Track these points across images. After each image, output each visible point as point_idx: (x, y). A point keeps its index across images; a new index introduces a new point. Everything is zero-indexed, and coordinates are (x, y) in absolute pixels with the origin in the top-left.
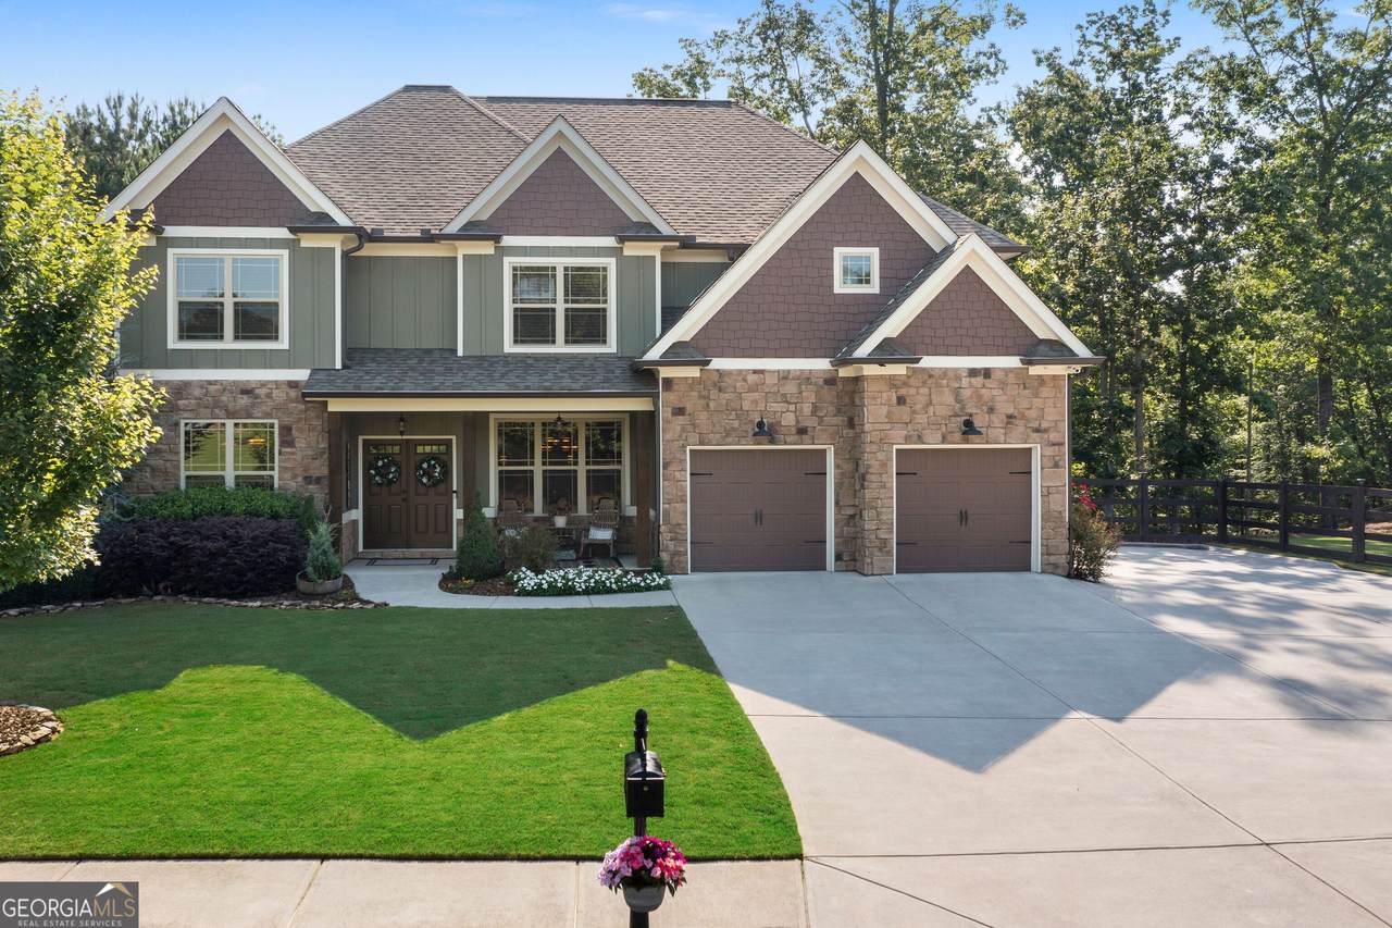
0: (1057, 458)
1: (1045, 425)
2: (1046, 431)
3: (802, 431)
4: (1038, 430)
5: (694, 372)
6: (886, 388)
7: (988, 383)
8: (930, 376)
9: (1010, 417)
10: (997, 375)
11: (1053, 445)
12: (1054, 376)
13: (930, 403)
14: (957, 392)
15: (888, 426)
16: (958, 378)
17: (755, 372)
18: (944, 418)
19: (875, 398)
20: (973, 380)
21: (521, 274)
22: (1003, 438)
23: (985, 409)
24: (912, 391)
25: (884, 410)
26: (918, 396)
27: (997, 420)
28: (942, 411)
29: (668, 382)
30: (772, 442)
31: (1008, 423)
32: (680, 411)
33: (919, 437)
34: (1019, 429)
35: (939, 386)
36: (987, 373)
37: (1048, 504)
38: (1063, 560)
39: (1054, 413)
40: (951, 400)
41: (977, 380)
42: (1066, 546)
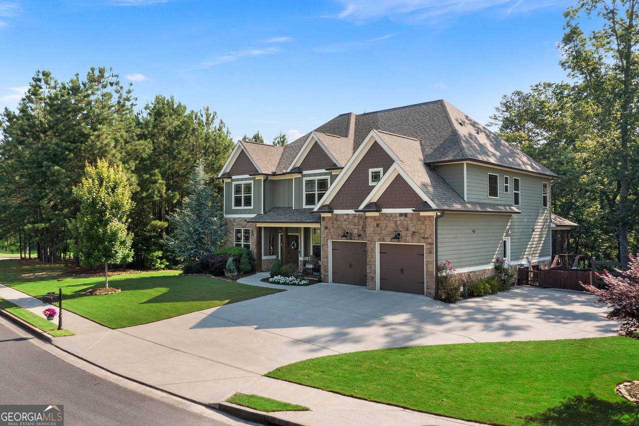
0: (431, 250)
1: (426, 236)
2: (427, 238)
3: (359, 236)
4: (424, 238)
5: (329, 215)
6: (373, 221)
7: (407, 219)
8: (387, 216)
9: (414, 232)
10: (409, 216)
11: (430, 244)
12: (429, 216)
13: (387, 227)
14: (395, 222)
15: (374, 235)
16: (396, 217)
17: (346, 214)
18: (391, 232)
19: (369, 225)
20: (401, 218)
21: (308, 182)
22: (411, 240)
23: (405, 229)
24: (381, 222)
25: (372, 229)
26: (383, 223)
27: (409, 234)
28: (391, 230)
29: (323, 218)
30: (351, 239)
31: (412, 235)
32: (326, 228)
33: (383, 239)
34: (416, 238)
35: (389, 220)
36: (406, 215)
37: (427, 268)
38: (433, 292)
39: (430, 231)
40: (393, 225)
41: (403, 218)
42: (434, 286)
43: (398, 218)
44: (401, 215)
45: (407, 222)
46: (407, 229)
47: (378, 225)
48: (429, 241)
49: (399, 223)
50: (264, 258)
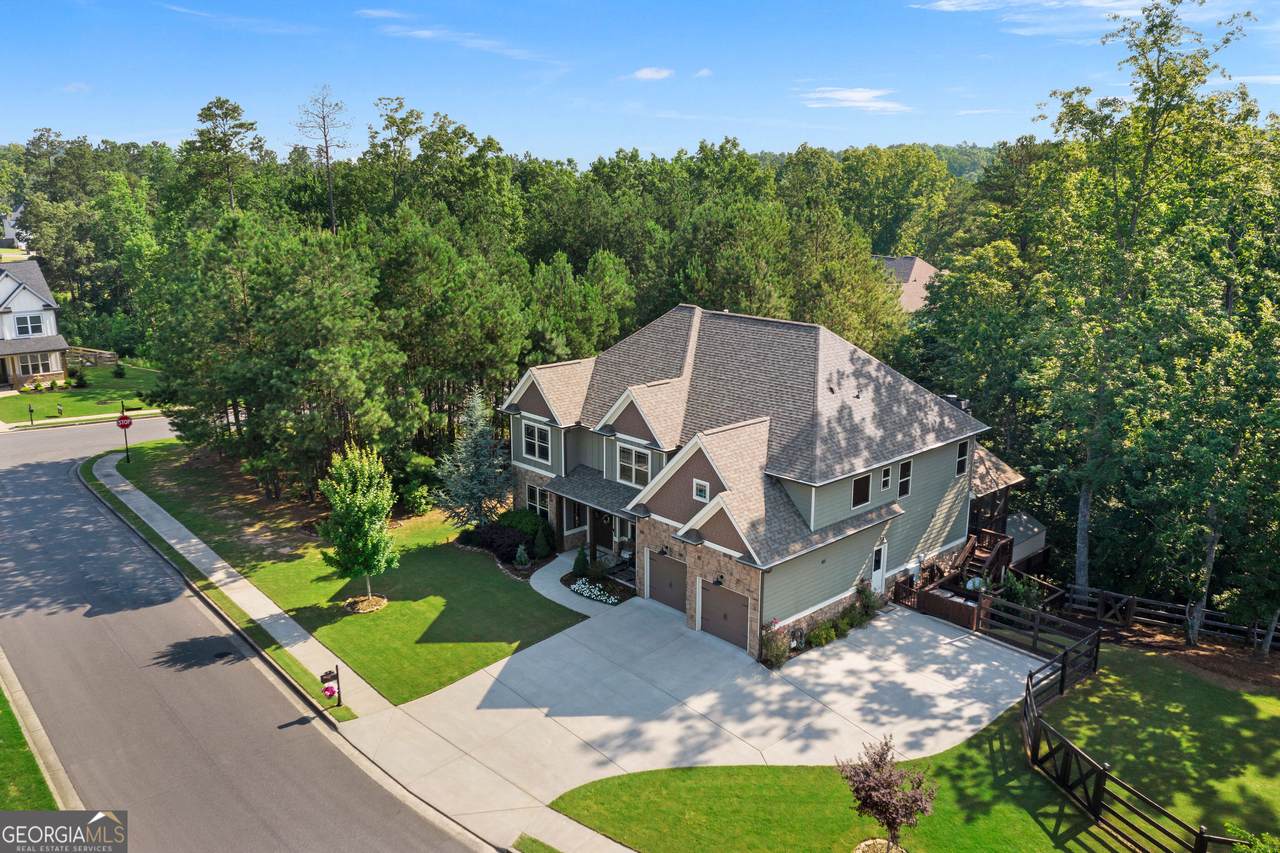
0: (755, 605)
1: (751, 588)
2: (752, 591)
4: (748, 589)
5: (646, 518)
6: (694, 551)
7: (730, 561)
8: (710, 551)
9: (738, 579)
10: (733, 559)
11: (754, 599)
13: (709, 563)
14: (719, 561)
15: (695, 567)
16: (720, 555)
17: (666, 524)
18: (713, 571)
19: (690, 554)
20: (725, 558)
21: (623, 450)
22: (735, 587)
23: (729, 573)
24: (703, 555)
25: (693, 560)
26: (705, 558)
27: (733, 578)
28: (714, 568)
29: (639, 519)
30: (671, 556)
31: (737, 582)
32: (642, 532)
33: (705, 576)
34: (741, 587)
35: (713, 556)
36: (730, 557)
37: (751, 625)
38: (756, 653)
39: (756, 585)
40: (717, 564)
41: (727, 559)
42: (757, 647)
43: (722, 558)
44: (725, 555)
45: (731, 565)
46: (731, 574)
47: (699, 558)
48: (755, 596)
49: (722, 563)
50: (566, 533)
